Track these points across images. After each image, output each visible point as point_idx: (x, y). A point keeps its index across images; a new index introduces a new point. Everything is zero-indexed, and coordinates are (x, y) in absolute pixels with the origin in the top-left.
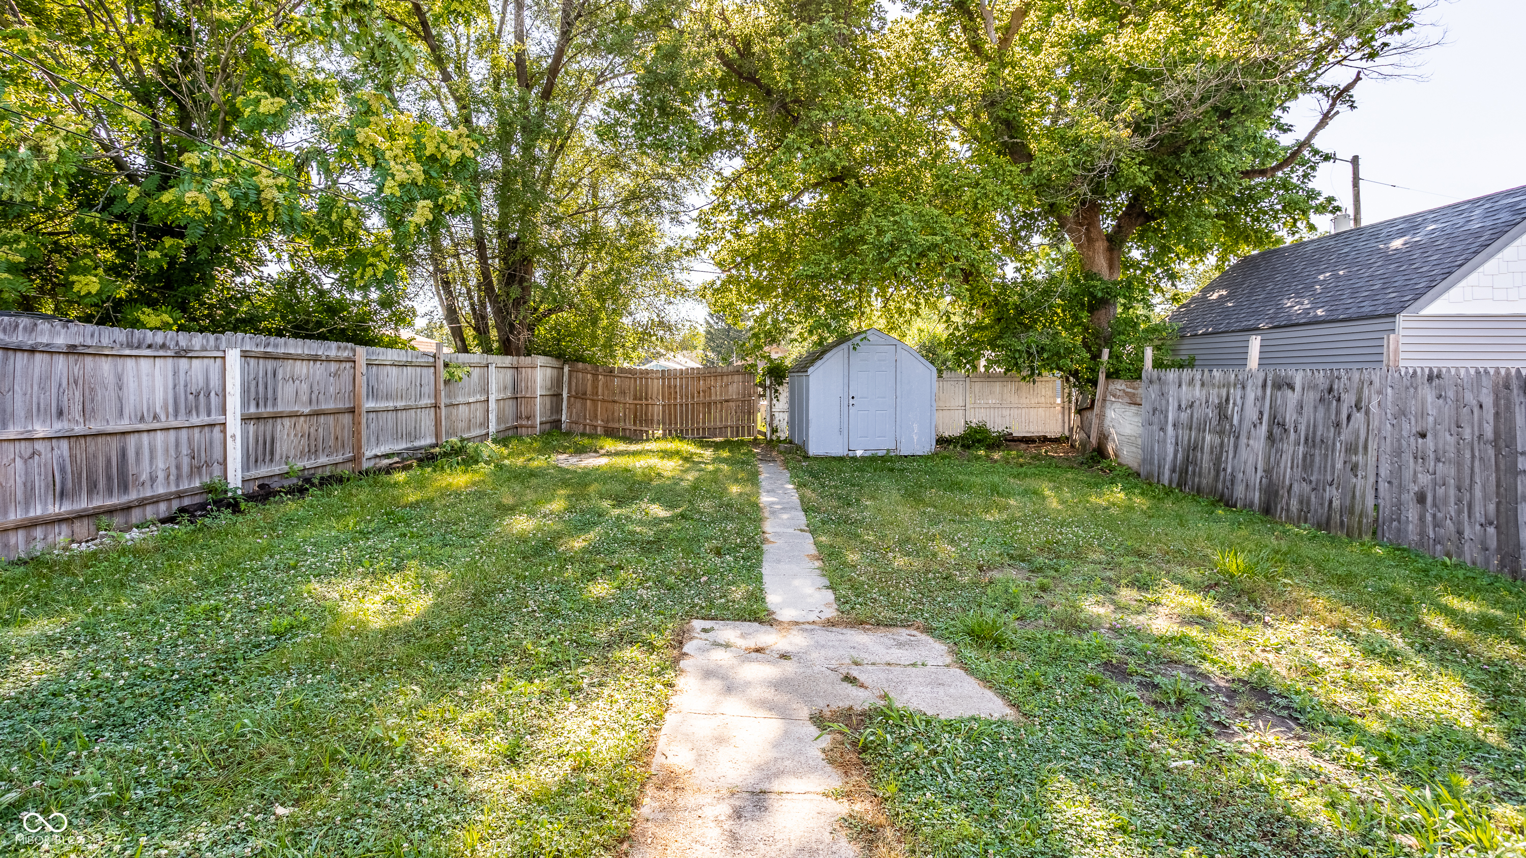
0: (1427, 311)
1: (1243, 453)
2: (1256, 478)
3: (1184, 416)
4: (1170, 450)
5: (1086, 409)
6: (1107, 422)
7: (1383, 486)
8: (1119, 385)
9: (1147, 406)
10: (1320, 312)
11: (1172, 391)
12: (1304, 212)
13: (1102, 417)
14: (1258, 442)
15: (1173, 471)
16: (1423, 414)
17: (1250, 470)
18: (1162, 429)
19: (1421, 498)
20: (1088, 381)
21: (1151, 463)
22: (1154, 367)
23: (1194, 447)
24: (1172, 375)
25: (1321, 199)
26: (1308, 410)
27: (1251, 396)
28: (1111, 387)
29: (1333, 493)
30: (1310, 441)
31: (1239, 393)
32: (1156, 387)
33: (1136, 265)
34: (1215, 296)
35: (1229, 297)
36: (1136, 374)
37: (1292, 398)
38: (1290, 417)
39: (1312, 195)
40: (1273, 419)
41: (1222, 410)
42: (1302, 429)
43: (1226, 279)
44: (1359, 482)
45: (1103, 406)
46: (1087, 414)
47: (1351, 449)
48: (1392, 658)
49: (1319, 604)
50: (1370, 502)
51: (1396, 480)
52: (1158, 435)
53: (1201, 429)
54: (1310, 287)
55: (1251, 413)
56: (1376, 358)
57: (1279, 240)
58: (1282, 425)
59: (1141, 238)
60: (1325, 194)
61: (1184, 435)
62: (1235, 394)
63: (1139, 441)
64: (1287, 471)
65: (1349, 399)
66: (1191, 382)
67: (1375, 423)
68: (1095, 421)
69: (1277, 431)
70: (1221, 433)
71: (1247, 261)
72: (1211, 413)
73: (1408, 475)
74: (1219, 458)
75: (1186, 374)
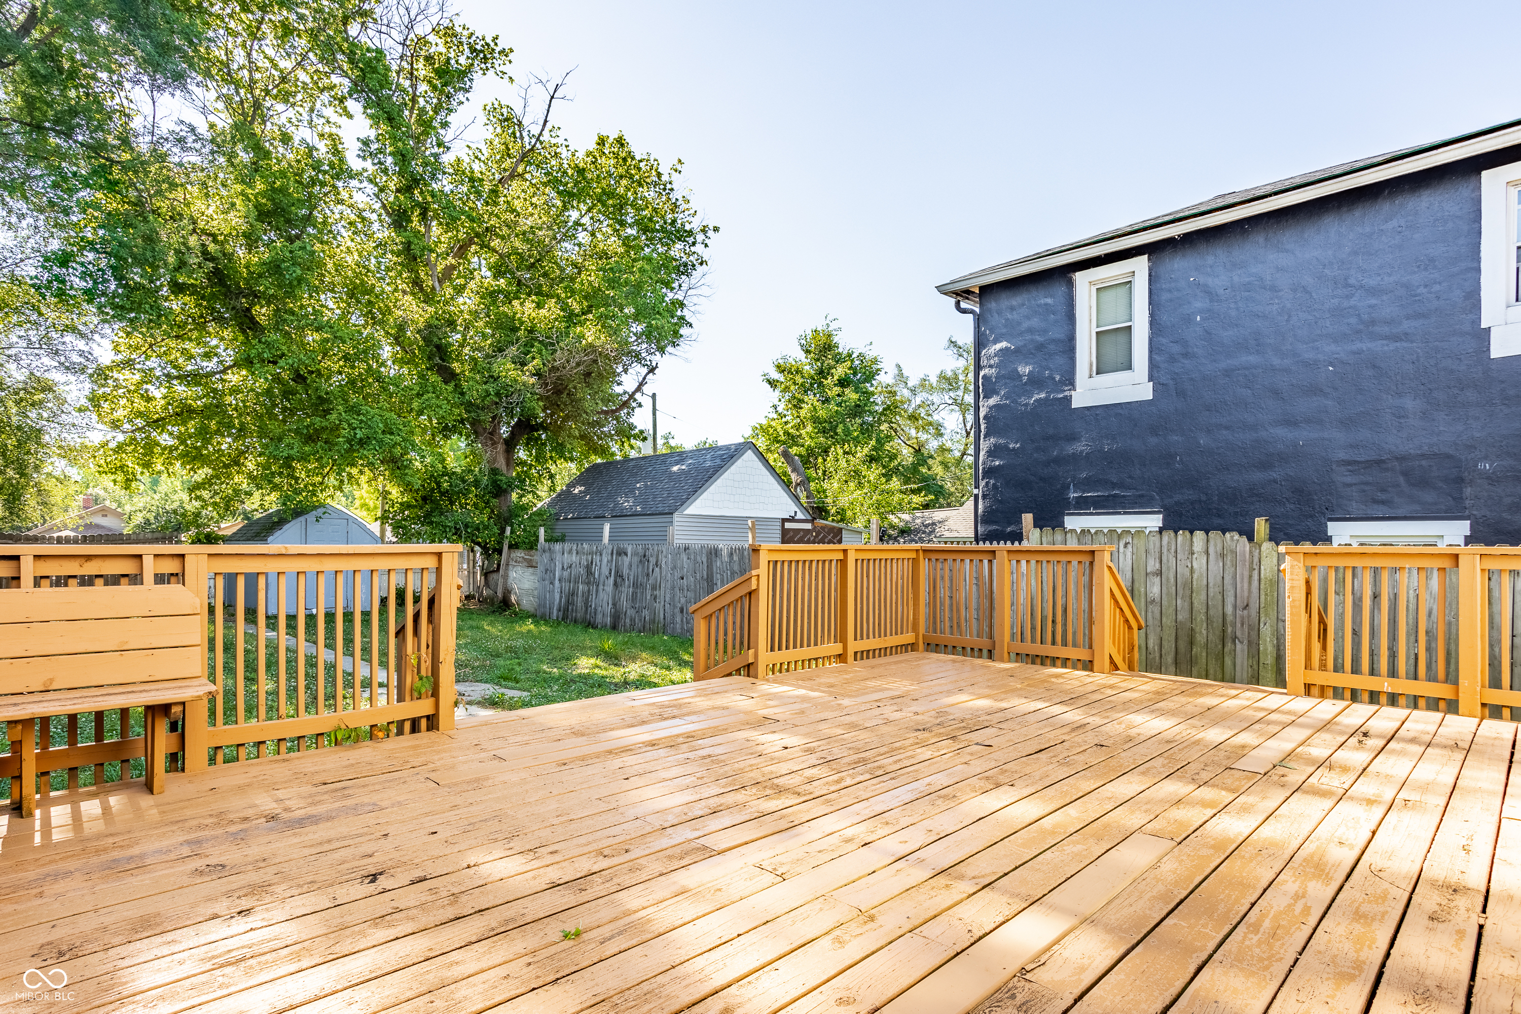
0: (686, 512)
1: (601, 594)
2: (608, 609)
3: (566, 574)
4: (557, 596)
5: (493, 571)
6: (510, 581)
7: (667, 606)
8: (519, 554)
9: (541, 568)
10: (639, 508)
11: (558, 557)
12: (629, 439)
13: (506, 577)
14: (610, 588)
15: (559, 610)
16: (683, 568)
17: (605, 605)
18: (552, 583)
19: (682, 611)
20: (495, 550)
21: (545, 606)
22: (546, 540)
23: (572, 594)
24: (558, 547)
25: (637, 431)
26: (634, 567)
27: (605, 560)
28: (513, 555)
29: (646, 613)
30: (635, 585)
31: (598, 558)
32: (547, 554)
33: (523, 463)
34: (576, 491)
35: (585, 493)
36: (532, 545)
37: (627, 560)
38: (625, 571)
39: (632, 427)
40: (617, 572)
41: (589, 568)
42: (631, 578)
43: (581, 479)
44: (657, 605)
45: (507, 569)
46: (494, 576)
47: (654, 588)
48: (668, 668)
49: (644, 655)
50: (662, 616)
51: (672, 604)
52: (549, 587)
53: (576, 582)
54: (632, 491)
55: (605, 571)
56: (663, 537)
57: (613, 454)
58: (620, 576)
59: (527, 444)
60: (639, 428)
61: (566, 586)
62: (597, 558)
63: (536, 593)
64: (624, 603)
65: (653, 560)
66: (570, 552)
67: (664, 573)
68: (501, 581)
69: (619, 580)
70: (588, 583)
71: (596, 467)
72: (582, 571)
73: (677, 599)
74: (587, 599)
75: (567, 546)
